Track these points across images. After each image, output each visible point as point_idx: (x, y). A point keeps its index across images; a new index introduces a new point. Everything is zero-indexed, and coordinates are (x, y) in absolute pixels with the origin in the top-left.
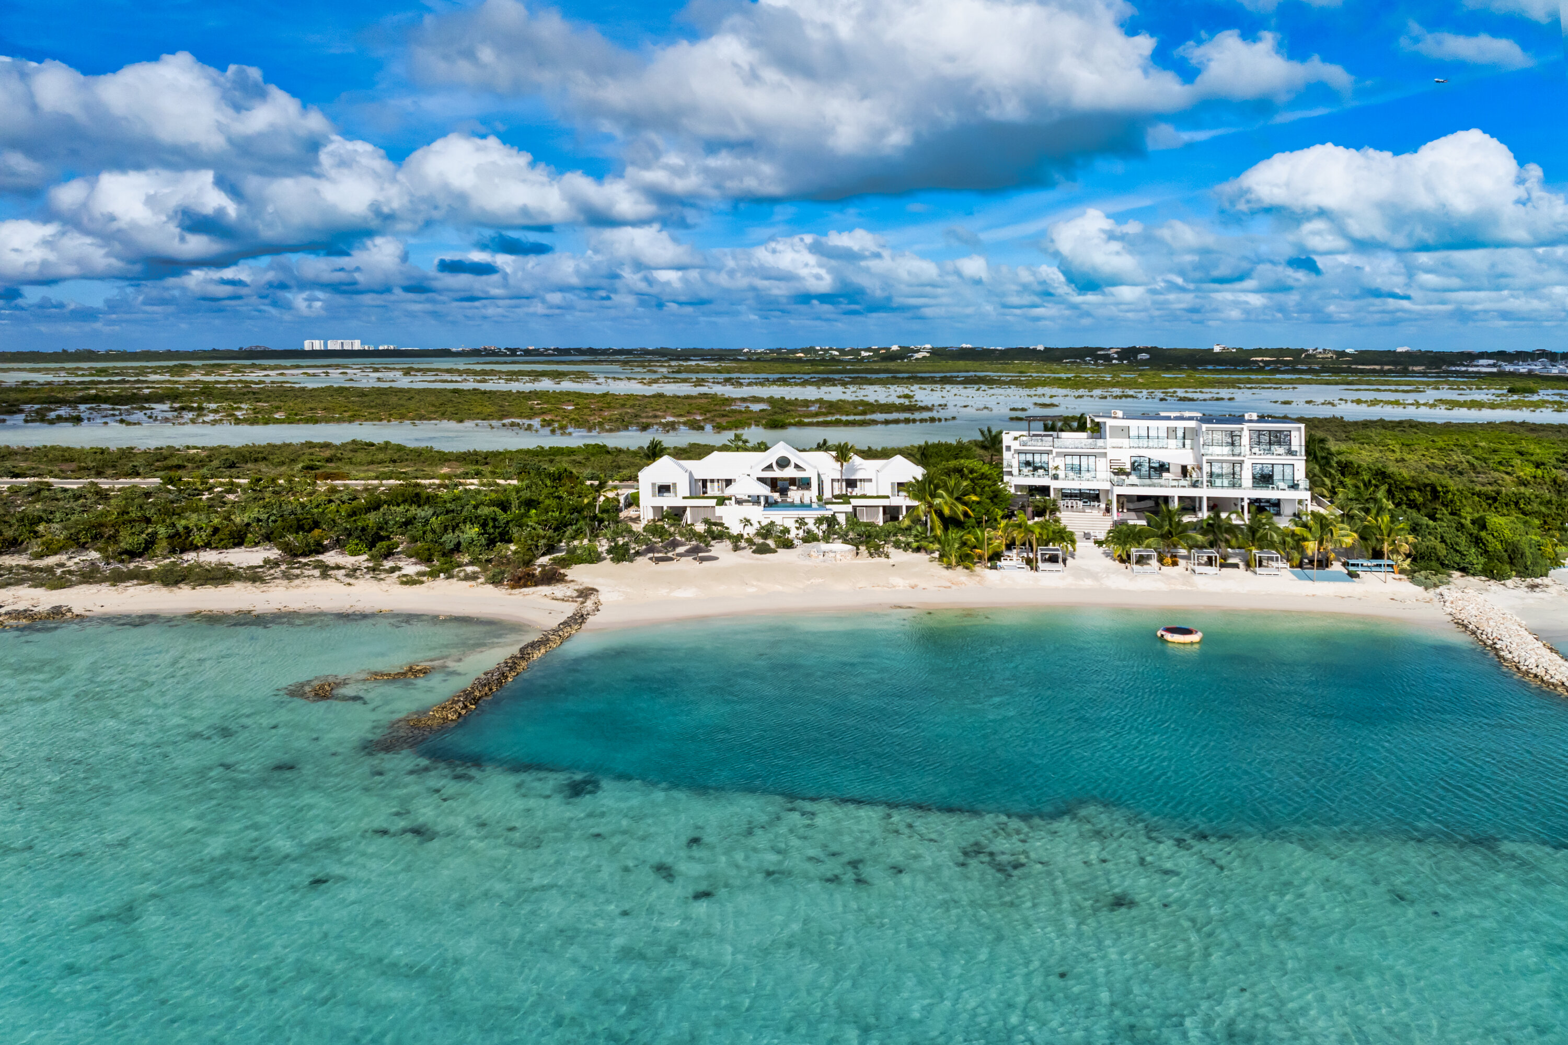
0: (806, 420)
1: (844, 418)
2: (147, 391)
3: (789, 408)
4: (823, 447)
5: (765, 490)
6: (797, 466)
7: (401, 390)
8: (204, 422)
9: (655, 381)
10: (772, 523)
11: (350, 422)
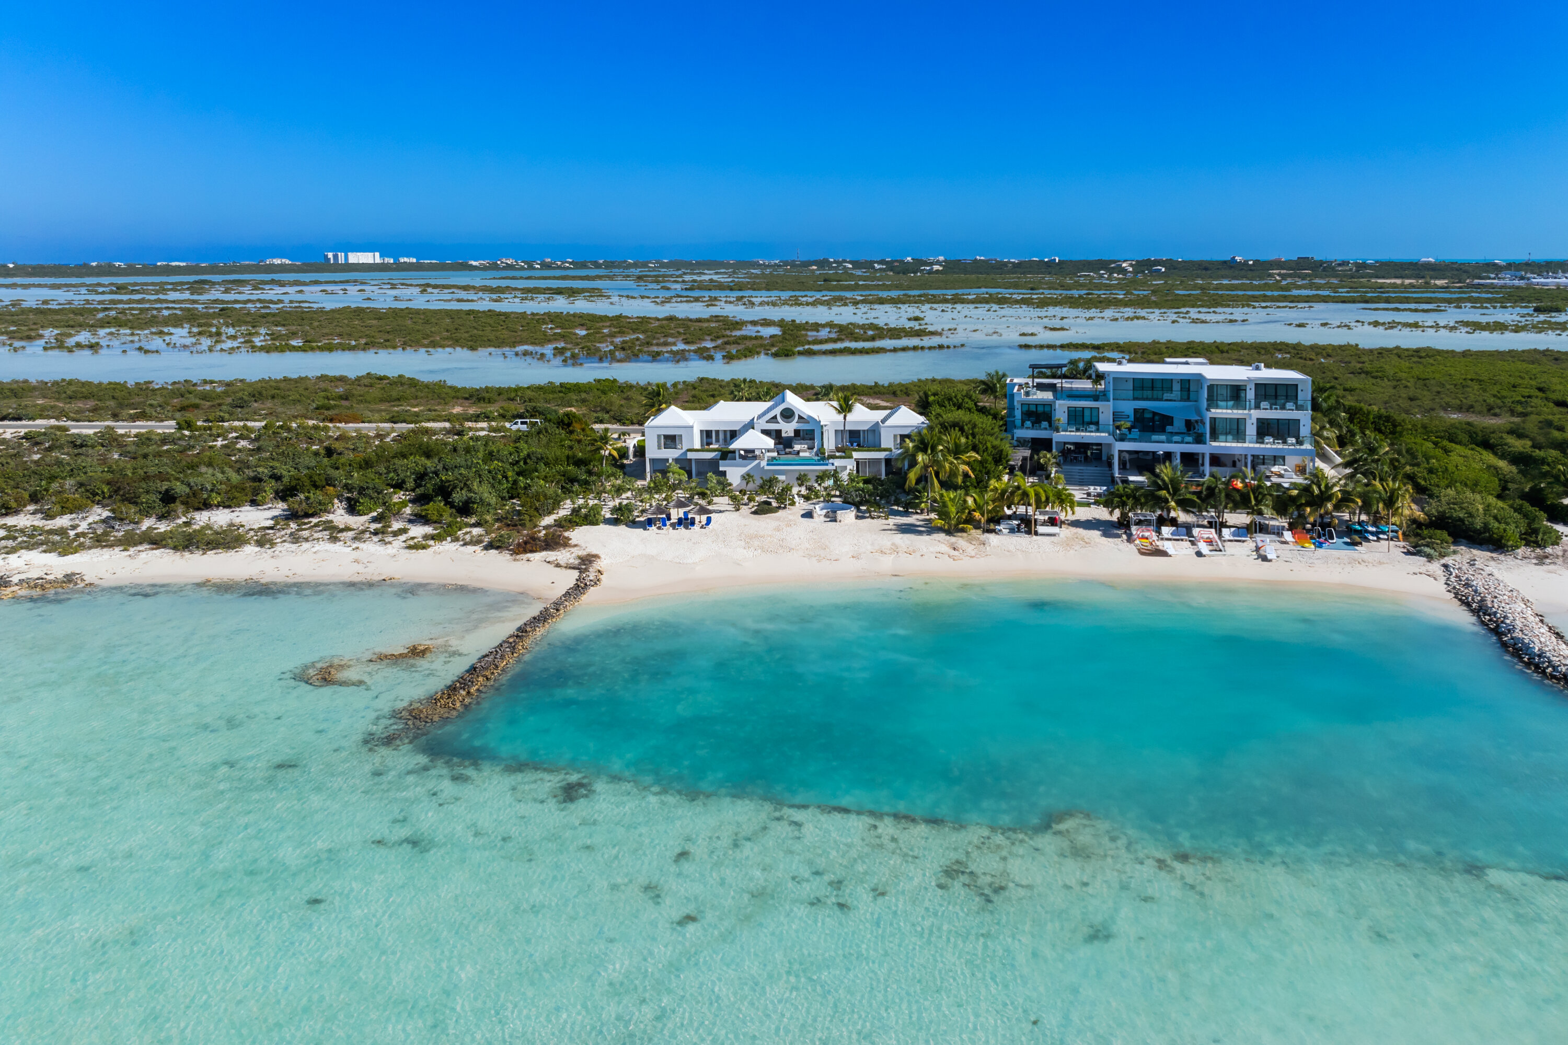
0: (816, 348)
1: (854, 345)
2: (166, 313)
3: (799, 332)
6: (800, 418)
7: (418, 312)
8: (222, 350)
9: (668, 300)
10: (775, 479)
11: (364, 349)
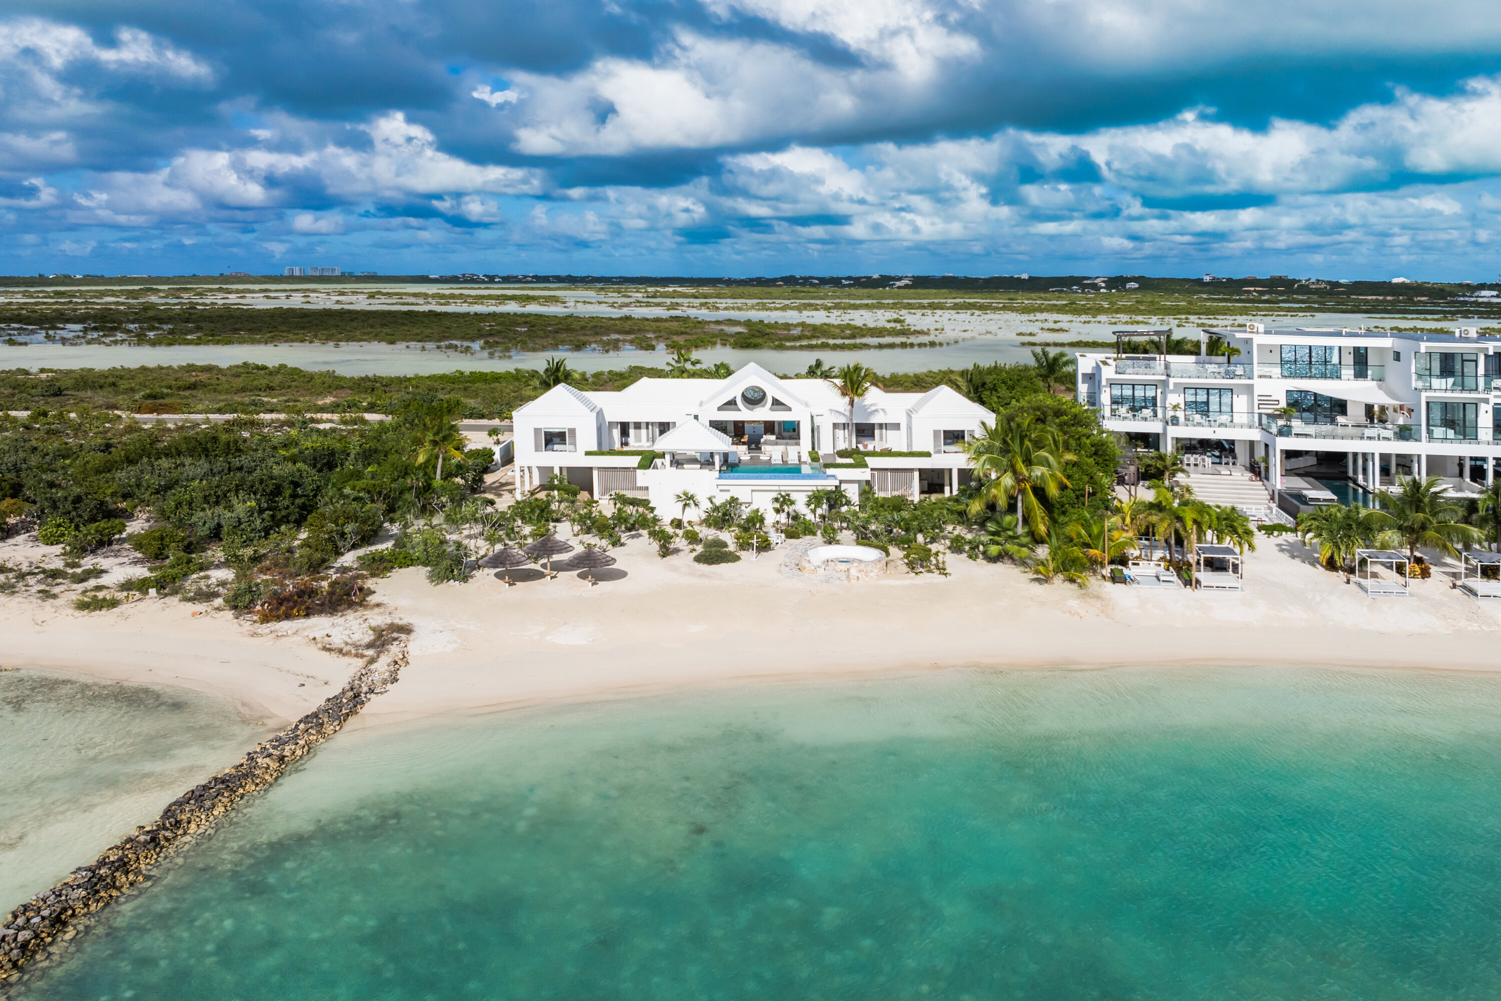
0: (788, 344)
1: (831, 342)
2: (80, 313)
3: (768, 331)
4: (813, 372)
5: (721, 443)
6: (776, 403)
7: (351, 313)
9: (626, 305)
10: (734, 500)
